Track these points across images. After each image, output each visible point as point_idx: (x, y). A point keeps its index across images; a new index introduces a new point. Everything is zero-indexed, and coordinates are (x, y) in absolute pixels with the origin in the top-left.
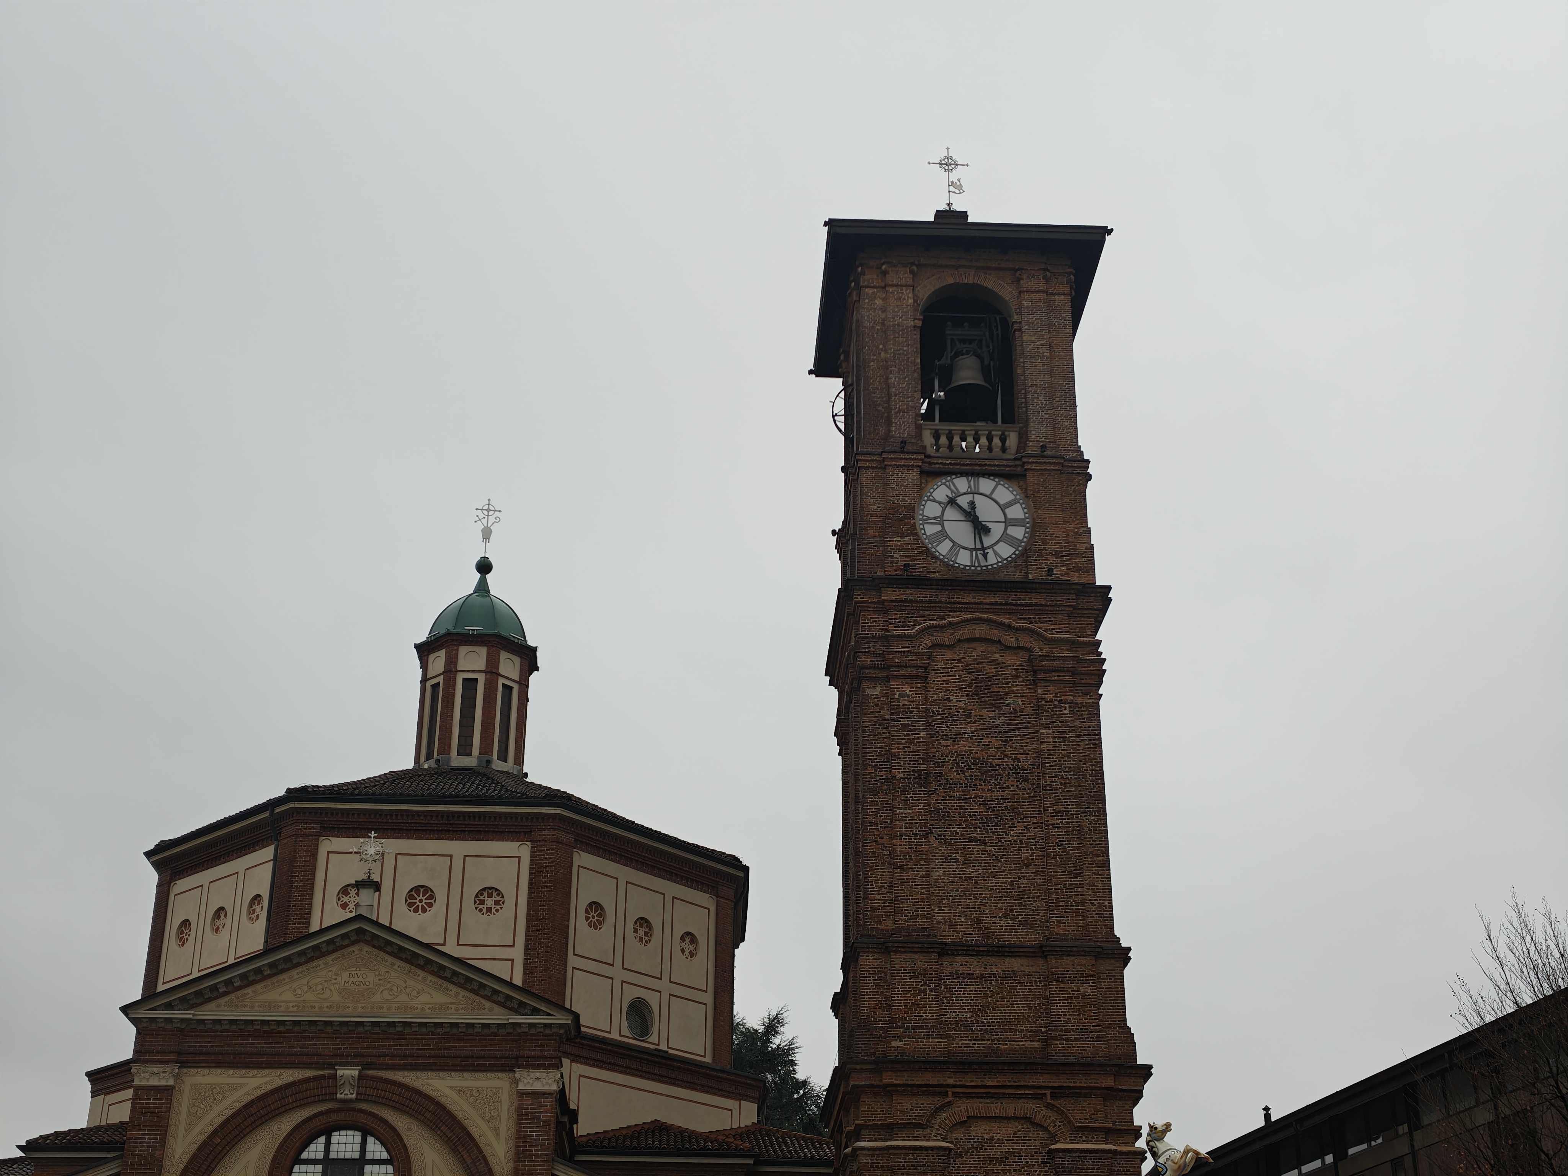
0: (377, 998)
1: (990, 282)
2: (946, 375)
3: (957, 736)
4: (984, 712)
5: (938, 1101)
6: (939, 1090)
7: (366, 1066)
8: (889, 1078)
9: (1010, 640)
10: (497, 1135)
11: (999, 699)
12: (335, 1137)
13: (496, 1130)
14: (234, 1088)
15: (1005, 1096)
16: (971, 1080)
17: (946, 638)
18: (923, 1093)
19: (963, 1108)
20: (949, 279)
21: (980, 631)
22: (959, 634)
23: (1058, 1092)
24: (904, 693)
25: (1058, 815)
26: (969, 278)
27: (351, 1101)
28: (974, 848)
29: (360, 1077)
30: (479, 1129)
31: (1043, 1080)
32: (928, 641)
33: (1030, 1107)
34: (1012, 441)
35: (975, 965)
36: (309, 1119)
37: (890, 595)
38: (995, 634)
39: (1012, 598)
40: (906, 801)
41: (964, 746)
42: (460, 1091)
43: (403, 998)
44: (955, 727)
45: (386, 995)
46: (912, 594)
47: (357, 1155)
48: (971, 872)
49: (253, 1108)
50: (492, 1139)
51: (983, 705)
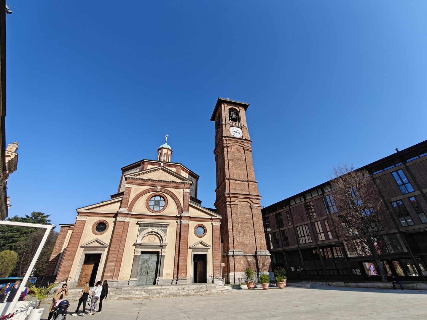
0: (164, 178)
1: (236, 108)
2: (232, 117)
3: (236, 156)
5: (237, 199)
6: (237, 197)
7: (162, 187)
8: (231, 195)
9: (241, 145)
11: (240, 152)
12: (156, 197)
13: (181, 197)
14: (141, 189)
15: (245, 198)
16: (241, 196)
17: (234, 144)
18: (235, 198)
19: (240, 200)
20: (232, 107)
21: (238, 144)
22: (235, 144)
23: (252, 198)
24: (229, 149)
25: (248, 166)
26: (234, 107)
27: (159, 192)
28: (238, 168)
29: (161, 188)
30: (178, 197)
31: (249, 197)
32: (232, 144)
33: (248, 200)
34: (239, 125)
35: (240, 182)
36: (153, 194)
37: (227, 138)
38: (240, 144)
39: (241, 141)
41: (236, 157)
43: (167, 178)
44: (235, 154)
45: (165, 177)
46: (230, 139)
47: (159, 200)
48: (238, 171)
49: (144, 192)
50: (180, 198)
51: (238, 152)
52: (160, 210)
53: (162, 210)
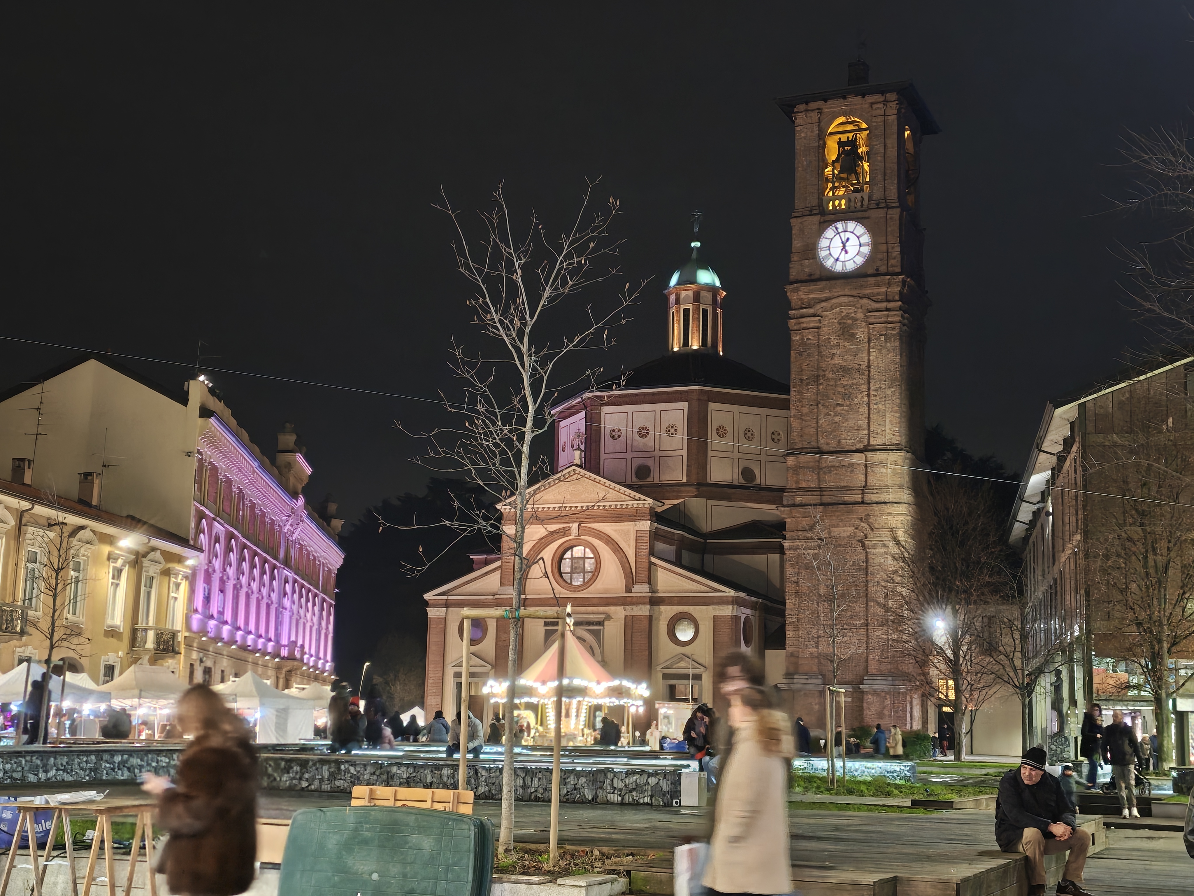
0: (583, 496)
1: (858, 114)
3: (833, 356)
4: (846, 344)
7: (580, 523)
9: (858, 306)
10: (629, 547)
11: (853, 335)
12: (575, 549)
13: (629, 545)
16: (830, 513)
17: (829, 308)
20: (838, 115)
22: (835, 306)
23: (868, 516)
25: (876, 390)
26: (847, 113)
27: (578, 536)
28: (839, 409)
29: (579, 527)
30: (623, 545)
32: (820, 310)
34: (866, 200)
36: (564, 543)
37: (802, 290)
38: (853, 301)
39: (858, 285)
40: (808, 389)
41: (836, 360)
42: (616, 531)
43: (592, 495)
44: (832, 351)
46: (813, 289)
47: (583, 556)
48: (837, 419)
49: (543, 540)
50: (628, 549)
51: (846, 340)
52: (588, 582)
53: (590, 579)
